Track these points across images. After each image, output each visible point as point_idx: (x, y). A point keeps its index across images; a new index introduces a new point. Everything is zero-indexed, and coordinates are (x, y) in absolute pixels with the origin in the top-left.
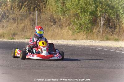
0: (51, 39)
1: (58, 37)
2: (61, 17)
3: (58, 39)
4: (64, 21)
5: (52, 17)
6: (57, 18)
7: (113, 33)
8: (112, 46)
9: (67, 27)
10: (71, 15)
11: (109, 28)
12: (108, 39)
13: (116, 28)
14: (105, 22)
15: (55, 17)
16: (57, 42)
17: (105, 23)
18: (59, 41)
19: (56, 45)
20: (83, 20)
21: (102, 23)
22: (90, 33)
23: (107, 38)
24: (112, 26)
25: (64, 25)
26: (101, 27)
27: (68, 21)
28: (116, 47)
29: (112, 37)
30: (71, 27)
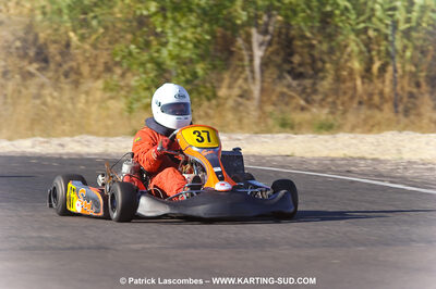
0: (34, 136)
1: (64, 123)
2: (72, 34)
3: (66, 135)
4: (85, 51)
5: (31, 37)
6: (55, 42)
7: (307, 101)
8: (309, 155)
9: (98, 77)
10: (114, 26)
11: (289, 78)
12: (286, 126)
13: (321, 75)
14: (272, 53)
15: (42, 36)
16: (62, 145)
17: (269, 58)
18: (66, 140)
19: (57, 159)
20: (170, 47)
21: (258, 53)
22: (206, 103)
23: (283, 119)
24: (301, 70)
25: (85, 69)
26: (252, 71)
27: (105, 53)
28: (326, 158)
29: (306, 116)
30: (116, 77)
